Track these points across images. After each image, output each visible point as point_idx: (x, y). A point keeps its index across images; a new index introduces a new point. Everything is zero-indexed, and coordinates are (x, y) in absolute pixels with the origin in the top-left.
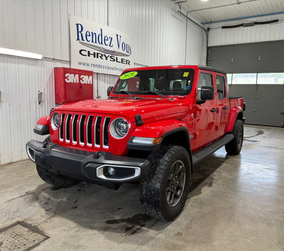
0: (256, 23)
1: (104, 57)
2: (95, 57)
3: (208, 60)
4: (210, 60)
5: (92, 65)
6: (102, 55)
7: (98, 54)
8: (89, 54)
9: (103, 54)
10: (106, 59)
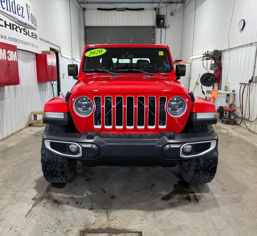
0: (127, 9)
1: (18, 29)
2: (11, 28)
3: (87, 39)
4: (88, 39)
5: (9, 38)
6: (17, 28)
7: (13, 25)
8: (6, 25)
9: (17, 25)
10: (21, 32)
